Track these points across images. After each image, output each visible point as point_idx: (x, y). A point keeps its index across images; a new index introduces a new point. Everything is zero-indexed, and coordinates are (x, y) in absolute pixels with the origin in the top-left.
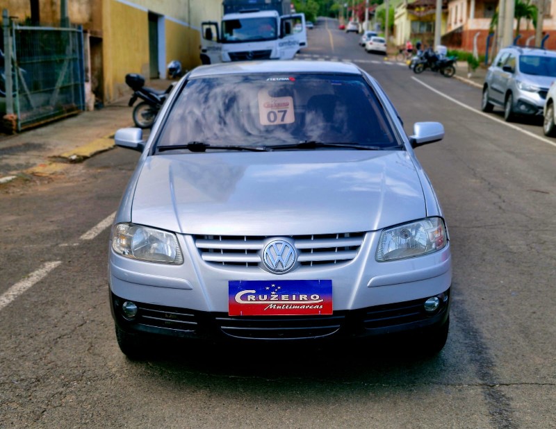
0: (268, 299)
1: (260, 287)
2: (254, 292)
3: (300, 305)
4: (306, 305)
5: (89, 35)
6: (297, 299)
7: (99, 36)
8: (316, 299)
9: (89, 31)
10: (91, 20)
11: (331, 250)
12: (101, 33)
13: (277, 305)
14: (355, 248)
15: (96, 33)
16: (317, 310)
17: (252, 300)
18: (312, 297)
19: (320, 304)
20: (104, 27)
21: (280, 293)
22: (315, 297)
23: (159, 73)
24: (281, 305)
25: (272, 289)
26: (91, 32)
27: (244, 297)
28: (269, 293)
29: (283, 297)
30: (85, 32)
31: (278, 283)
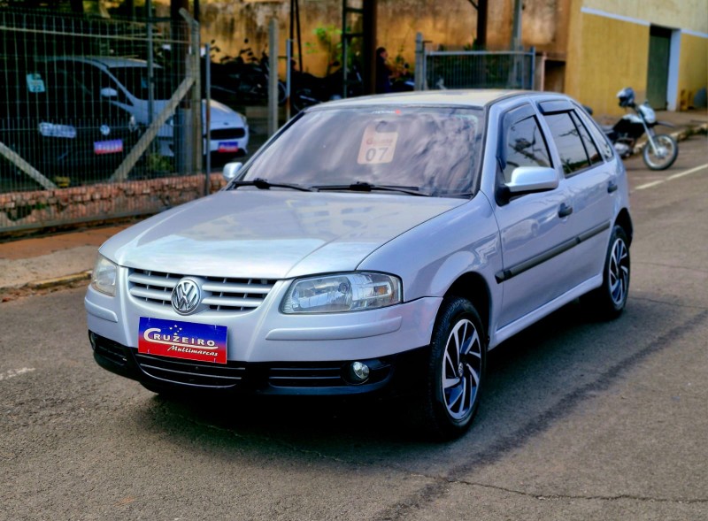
0: (171, 340)
1: (165, 326)
2: (159, 330)
3: (198, 350)
4: (203, 350)
5: (544, 58)
6: (196, 344)
7: (561, 59)
8: (212, 345)
9: (545, 53)
10: (554, 40)
11: (239, 295)
12: (565, 55)
13: (179, 347)
14: (260, 296)
15: (555, 55)
16: (213, 357)
17: (157, 339)
18: (208, 342)
19: (215, 351)
20: (570, 48)
21: (181, 335)
22: (211, 343)
23: (666, 104)
24: (182, 347)
25: (175, 330)
26: (548, 55)
27: (151, 335)
28: (171, 333)
29: (184, 339)
30: (539, 54)
31: (180, 324)
